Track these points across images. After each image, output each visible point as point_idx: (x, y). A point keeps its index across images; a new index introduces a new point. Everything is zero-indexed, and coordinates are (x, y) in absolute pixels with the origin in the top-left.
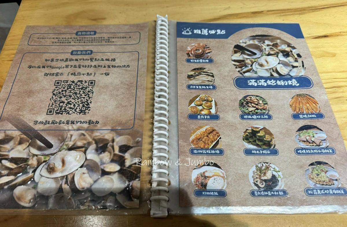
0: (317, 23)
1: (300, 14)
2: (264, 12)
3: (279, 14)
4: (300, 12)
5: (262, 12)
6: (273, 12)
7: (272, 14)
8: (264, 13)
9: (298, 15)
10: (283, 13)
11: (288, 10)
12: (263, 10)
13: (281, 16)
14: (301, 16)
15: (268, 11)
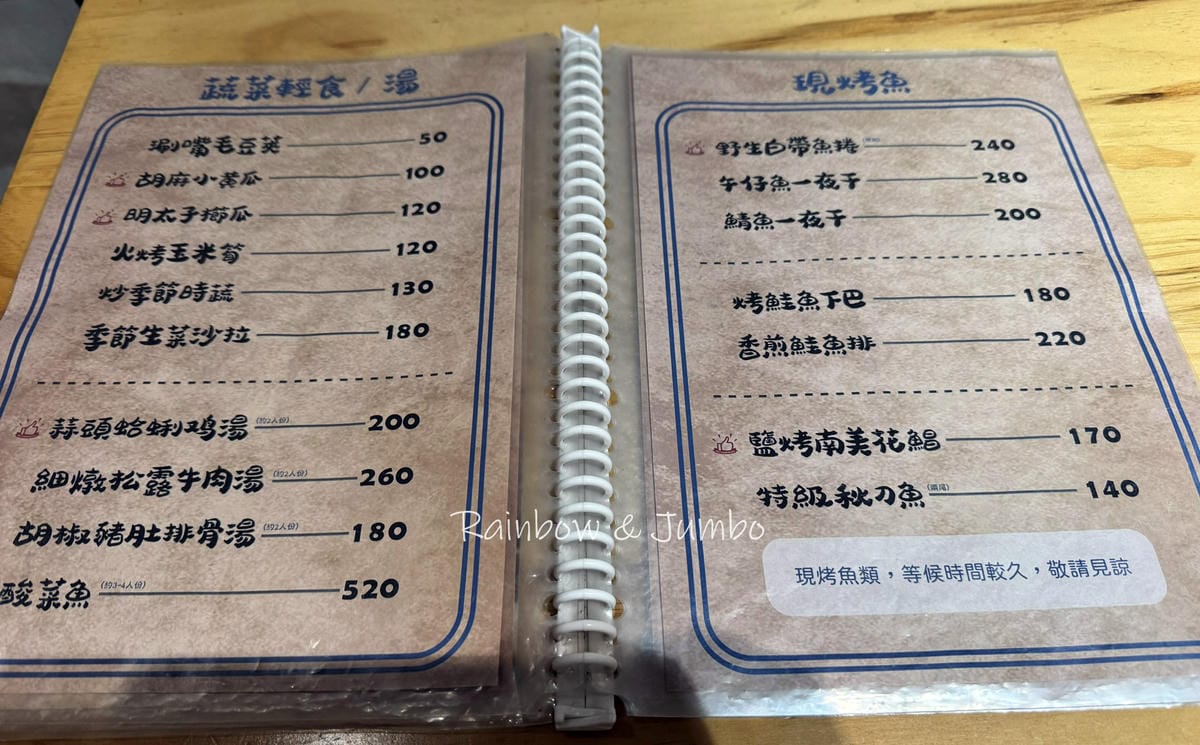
0: (1122, 50)
1: (1061, 21)
2: (936, 15)
3: (991, 22)
4: (1063, 14)
5: (931, 13)
6: (968, 15)
7: (965, 21)
8: (936, 19)
9: (1057, 25)
10: (1003, 17)
11: (1020, 6)
12: (932, 8)
13: (995, 27)
14: (1066, 27)
15: (952, 11)
